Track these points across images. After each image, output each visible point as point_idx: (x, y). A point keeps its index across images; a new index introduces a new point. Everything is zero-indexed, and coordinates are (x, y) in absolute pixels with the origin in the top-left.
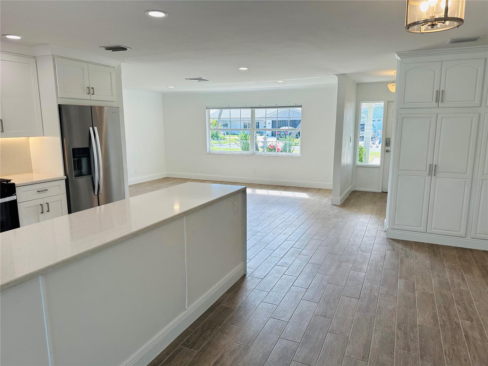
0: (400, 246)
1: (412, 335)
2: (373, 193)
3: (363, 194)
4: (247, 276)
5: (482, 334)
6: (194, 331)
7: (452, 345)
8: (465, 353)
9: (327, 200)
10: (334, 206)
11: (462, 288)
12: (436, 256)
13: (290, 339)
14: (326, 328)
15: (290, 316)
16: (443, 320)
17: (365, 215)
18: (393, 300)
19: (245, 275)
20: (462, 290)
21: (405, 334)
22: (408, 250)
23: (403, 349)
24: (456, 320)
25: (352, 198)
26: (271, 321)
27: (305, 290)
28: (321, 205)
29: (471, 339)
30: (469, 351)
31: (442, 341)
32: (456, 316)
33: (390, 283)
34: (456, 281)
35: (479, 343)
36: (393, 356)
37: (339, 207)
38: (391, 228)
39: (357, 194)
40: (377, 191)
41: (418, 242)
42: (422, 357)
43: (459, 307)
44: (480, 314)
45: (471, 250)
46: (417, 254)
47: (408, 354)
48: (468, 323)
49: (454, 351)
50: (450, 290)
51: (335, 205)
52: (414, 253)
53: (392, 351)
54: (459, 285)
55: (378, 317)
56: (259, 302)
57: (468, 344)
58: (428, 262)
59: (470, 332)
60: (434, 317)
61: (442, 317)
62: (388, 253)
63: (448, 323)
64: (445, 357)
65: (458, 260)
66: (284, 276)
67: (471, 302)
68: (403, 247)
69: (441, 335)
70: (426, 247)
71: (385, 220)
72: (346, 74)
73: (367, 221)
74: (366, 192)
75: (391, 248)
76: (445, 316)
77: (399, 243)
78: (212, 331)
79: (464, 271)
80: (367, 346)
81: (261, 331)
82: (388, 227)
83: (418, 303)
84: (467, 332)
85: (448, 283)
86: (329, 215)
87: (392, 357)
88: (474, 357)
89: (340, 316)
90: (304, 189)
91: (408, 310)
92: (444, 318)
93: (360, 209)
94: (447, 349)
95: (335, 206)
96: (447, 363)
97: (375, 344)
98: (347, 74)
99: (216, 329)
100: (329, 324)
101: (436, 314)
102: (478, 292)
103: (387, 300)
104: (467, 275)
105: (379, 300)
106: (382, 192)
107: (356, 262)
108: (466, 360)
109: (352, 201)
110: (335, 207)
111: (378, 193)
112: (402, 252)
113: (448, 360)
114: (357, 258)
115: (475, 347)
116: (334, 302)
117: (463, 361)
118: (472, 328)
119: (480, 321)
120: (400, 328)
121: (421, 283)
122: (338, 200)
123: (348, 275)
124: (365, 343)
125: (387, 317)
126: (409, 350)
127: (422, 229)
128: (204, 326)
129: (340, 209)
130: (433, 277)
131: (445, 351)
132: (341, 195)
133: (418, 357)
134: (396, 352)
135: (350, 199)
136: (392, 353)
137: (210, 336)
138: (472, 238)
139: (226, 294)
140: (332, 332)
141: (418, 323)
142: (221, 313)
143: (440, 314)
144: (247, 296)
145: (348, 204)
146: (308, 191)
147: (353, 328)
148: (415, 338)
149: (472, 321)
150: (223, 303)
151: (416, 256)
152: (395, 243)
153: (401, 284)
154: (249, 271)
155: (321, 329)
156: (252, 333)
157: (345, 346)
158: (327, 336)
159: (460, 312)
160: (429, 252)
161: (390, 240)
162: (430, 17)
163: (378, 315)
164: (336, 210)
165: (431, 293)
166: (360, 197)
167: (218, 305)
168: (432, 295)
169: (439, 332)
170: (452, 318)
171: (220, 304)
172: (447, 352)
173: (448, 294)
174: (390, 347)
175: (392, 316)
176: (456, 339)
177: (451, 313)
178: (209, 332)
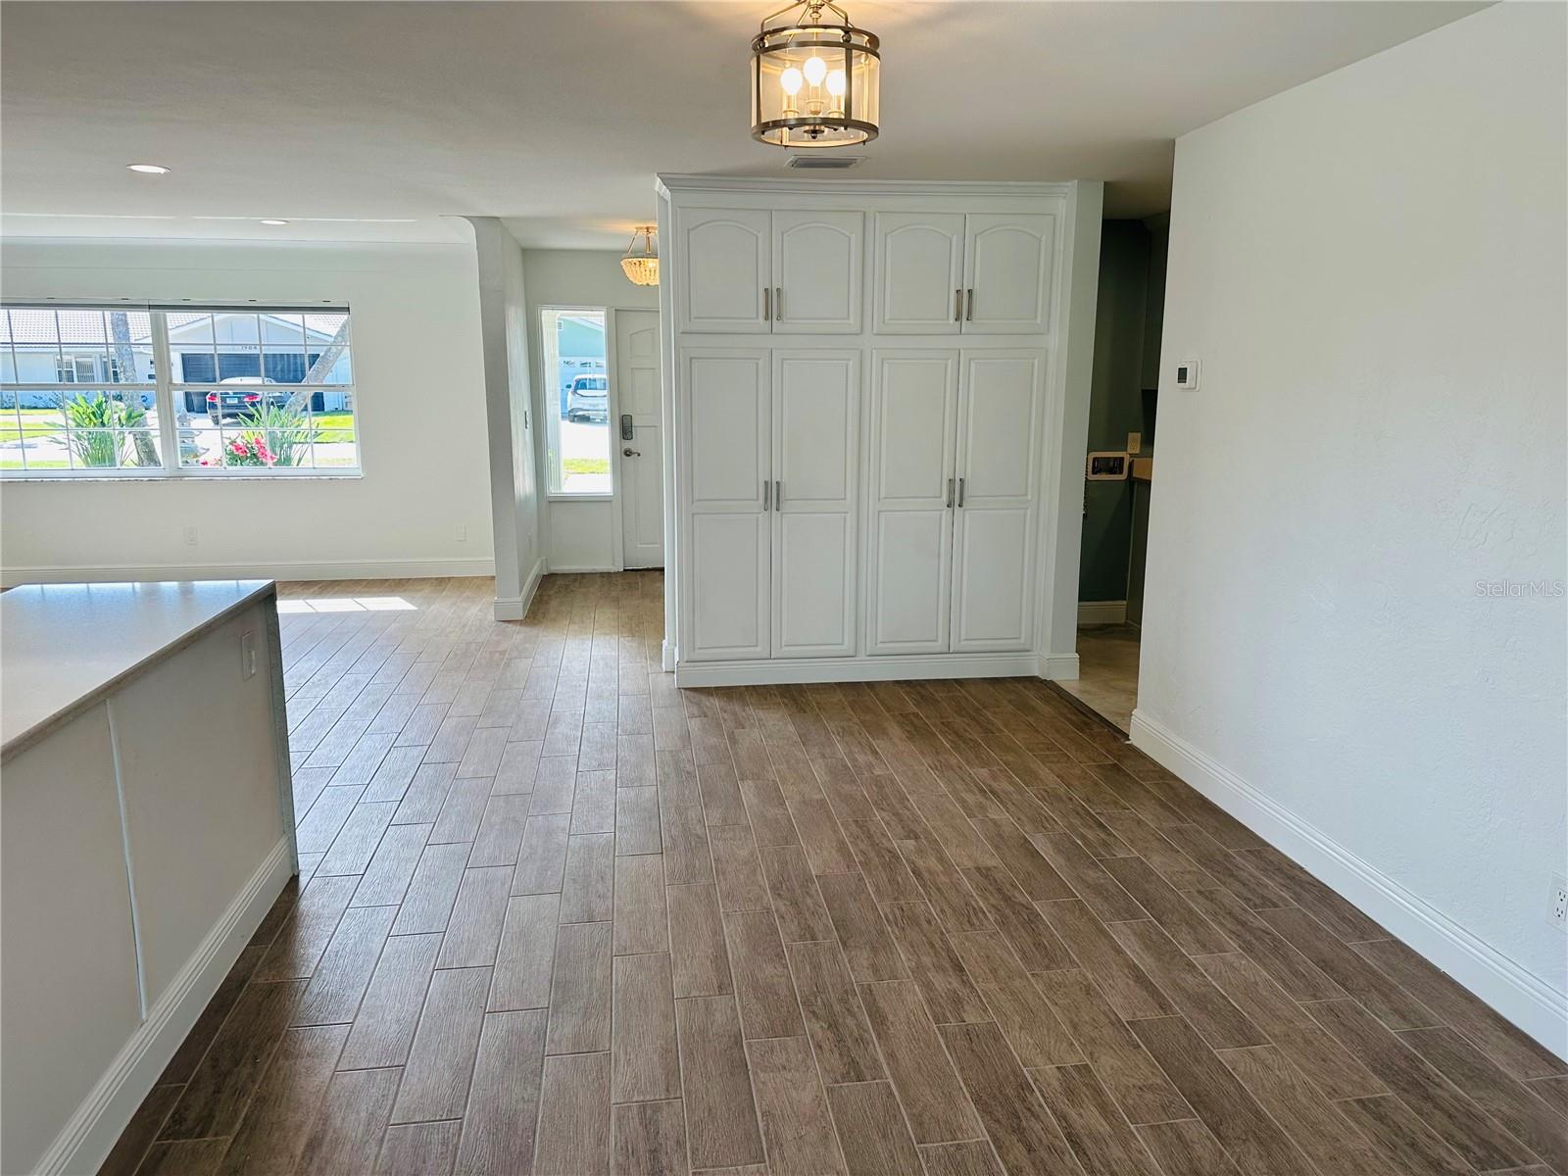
0: (716, 703)
1: (809, 901)
2: (602, 574)
3: (576, 580)
4: (303, 880)
5: (941, 860)
6: (187, 1085)
7: (895, 899)
8: (923, 907)
9: (480, 610)
10: (506, 625)
11: (877, 772)
12: (805, 712)
13: (516, 1005)
14: (605, 947)
15: (491, 949)
16: (861, 851)
17: (602, 638)
18: (743, 834)
19: (295, 879)
20: (879, 776)
21: (795, 903)
22: (737, 708)
23: (802, 938)
24: (886, 844)
25: (550, 596)
26: (439, 980)
27: (509, 870)
28: (464, 626)
29: (926, 875)
30: (930, 901)
31: (873, 895)
32: (883, 834)
33: (722, 796)
34: (861, 758)
35: (943, 878)
36: (784, 962)
37: (521, 624)
38: (685, 659)
39: (558, 583)
40: (613, 569)
41: (753, 686)
42: (844, 944)
43: (884, 814)
44: (928, 820)
45: (870, 685)
46: (761, 714)
47: (815, 945)
48: (911, 843)
49: (902, 910)
50: (854, 781)
51: (509, 622)
52: (754, 713)
53: (779, 949)
54: (870, 767)
55: (723, 883)
56: (378, 941)
57: (924, 886)
58: (791, 728)
59: (920, 863)
60: (842, 847)
61: (857, 845)
62: (694, 725)
63: (872, 854)
64: (889, 928)
65: (852, 713)
66: (429, 850)
67: (903, 799)
68: (723, 704)
69: (868, 885)
70: (775, 695)
71: (665, 643)
73: (615, 654)
74: (583, 575)
75: (696, 712)
76: (862, 841)
77: (712, 695)
78: (255, 1064)
79: (870, 734)
80: (720, 958)
81: (421, 1013)
82: (677, 659)
83: (799, 828)
84: (913, 863)
85: (846, 767)
86: (503, 653)
87: (783, 964)
88: (942, 911)
89: (629, 907)
90: (387, 584)
91: (783, 849)
92: (862, 846)
93: (583, 622)
94: (888, 910)
95: (510, 625)
96: (897, 939)
97: (736, 947)
99: (266, 1054)
100: (610, 938)
101: (844, 843)
102: (910, 773)
103: (731, 839)
104: (879, 742)
105: (712, 842)
106: (625, 570)
107: (622, 766)
108: (929, 922)
109: (554, 603)
110: (511, 627)
111: (615, 573)
112: (726, 716)
113: (897, 932)
114: (623, 754)
115: (938, 889)
116: (602, 877)
117: (925, 925)
118: (920, 852)
119: (931, 833)
120: (779, 895)
121: (792, 781)
122: (517, 602)
123: (614, 801)
124: (712, 953)
125: (741, 877)
126: (813, 938)
127: (760, 650)
128: (217, 1060)
129: (523, 629)
130: (812, 760)
131: (886, 915)
132: (521, 590)
133: (836, 946)
134: (788, 951)
135: (546, 598)
136: (780, 956)
137: (254, 1082)
138: (869, 656)
139: (253, 947)
140: (624, 952)
141: (813, 873)
142: (260, 1005)
143: (852, 840)
144: (330, 933)
145: (544, 613)
146: (405, 591)
147: (672, 928)
148: (817, 907)
149: (917, 838)
150: (257, 976)
151: (760, 720)
152: (703, 698)
153: (748, 792)
154: (306, 864)
155: (592, 956)
156: (395, 1027)
157: (669, 975)
158: (614, 966)
159: (887, 823)
160: (786, 705)
161: (688, 692)
163: (721, 877)
164: (519, 635)
165: (818, 797)
166: (572, 591)
167: (241, 986)
168: (822, 802)
169: (861, 879)
170: (877, 841)
171: (244, 981)
172: (891, 917)
173: (853, 792)
174: (773, 944)
175: (754, 872)
176: (898, 883)
177: (872, 832)
178: (245, 1072)
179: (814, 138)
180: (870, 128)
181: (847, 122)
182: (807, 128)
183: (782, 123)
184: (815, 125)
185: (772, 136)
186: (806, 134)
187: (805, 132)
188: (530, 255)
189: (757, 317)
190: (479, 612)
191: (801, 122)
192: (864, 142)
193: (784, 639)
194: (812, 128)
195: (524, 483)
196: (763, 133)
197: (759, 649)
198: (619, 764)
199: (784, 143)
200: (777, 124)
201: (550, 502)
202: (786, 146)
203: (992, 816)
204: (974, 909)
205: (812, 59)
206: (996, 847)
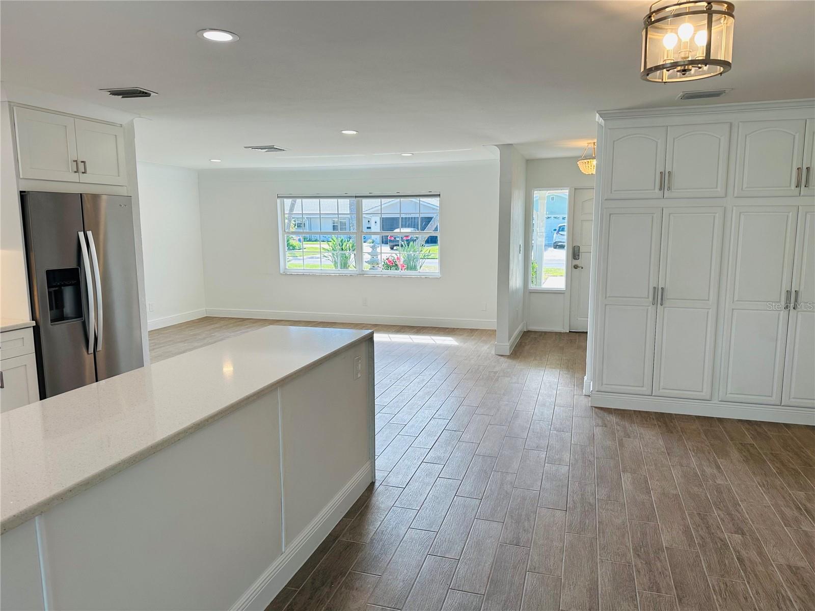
0: (613, 419)
1: (659, 564)
2: (556, 333)
3: (540, 335)
4: (377, 484)
5: (761, 554)
6: (299, 590)
7: (722, 576)
8: (743, 587)
9: (488, 348)
10: (499, 357)
11: (719, 481)
12: (672, 432)
13: (467, 588)
14: (523, 564)
15: (459, 549)
16: (700, 536)
17: (550, 370)
18: (619, 509)
19: (373, 484)
20: (719, 484)
21: (648, 563)
22: (627, 425)
23: (650, 589)
24: (720, 534)
25: (526, 343)
26: (430, 560)
27: (478, 502)
28: (479, 356)
29: (747, 563)
30: (749, 583)
31: (705, 570)
32: (718, 527)
33: (610, 480)
34: (709, 471)
35: (761, 568)
36: (636, 603)
37: (508, 358)
38: (596, 390)
39: (532, 336)
40: (563, 331)
41: (639, 411)
42: (680, 600)
43: (720, 512)
44: (753, 522)
45: (720, 420)
46: (642, 430)
47: (659, 596)
48: (738, 537)
49: (727, 585)
50: (701, 486)
51: (502, 356)
52: (636, 429)
53: (634, 594)
54: (714, 477)
55: (602, 539)
56: (403, 529)
57: (745, 571)
58: (661, 442)
59: (743, 553)
60: (687, 531)
61: (698, 531)
62: (598, 431)
63: (708, 540)
64: (715, 597)
65: (705, 438)
66: (439, 481)
67: (736, 504)
68: (618, 420)
69: (703, 561)
70: (653, 419)
71: (586, 378)
72: (512, 144)
73: (556, 380)
74: (545, 333)
75: (600, 423)
76: (702, 529)
77: (612, 414)
78: (331, 587)
79: (716, 454)
80: (593, 590)
81: (416, 579)
82: (591, 389)
83: (658, 511)
84: (739, 553)
85: (696, 474)
86: (496, 373)
87: (635, 605)
88: (757, 593)
89: (542, 542)
90: (447, 330)
91: (645, 523)
92: (702, 533)
93: (541, 360)
94: (715, 583)
95: (502, 358)
96: (720, 606)
97: (605, 586)
98: (515, 144)
99: (337, 583)
100: (527, 558)
101: (688, 527)
102: (743, 486)
103: (611, 510)
104: (722, 460)
105: (598, 509)
106: (570, 332)
107: (550, 450)
108: (746, 599)
109: (527, 348)
110: (502, 359)
111: (564, 333)
112: (619, 428)
113: (720, 601)
114: (552, 443)
115: (756, 575)
116: (528, 518)
117: (742, 600)
118: (745, 545)
119: (754, 533)
120: (638, 555)
121: (657, 478)
122: (506, 346)
123: (542, 471)
124: (589, 585)
125: (615, 538)
126: (658, 591)
127: (646, 390)
128: (315, 579)
129: (510, 361)
130: (673, 466)
131: (713, 586)
132: (509, 339)
133: (674, 601)
134: (639, 596)
135: (523, 344)
136: (634, 598)
137: (328, 598)
138: (720, 401)
139: (345, 519)
140: (533, 570)
141: (664, 545)
142: (341, 553)
143: (694, 527)
144: (382, 519)
145: (521, 353)
146: (455, 334)
147: (566, 561)
148: (663, 569)
149: (743, 534)
150: (343, 536)
151: (641, 434)
152: (606, 414)
153: (626, 480)
154: (379, 475)
155: (515, 568)
156: (401, 583)
157: (559, 592)
158: (527, 577)
159: (722, 520)
160: (660, 426)
161: (597, 410)
162: (682, 58)
163: (601, 534)
164: (505, 363)
165: (675, 492)
166: (538, 341)
167: (335, 540)
168: (677, 496)
169: (698, 556)
170: (713, 531)
171: (337, 538)
172: (717, 588)
173: (699, 493)
174: (629, 588)
175: (623, 536)
176: (725, 565)
177: (710, 524)
178: (326, 590)
179: (684, 74)
180: (725, 64)
181: (707, 61)
182: (679, 68)
183: (661, 67)
184: (684, 65)
185: (655, 76)
186: (678, 73)
187: (678, 71)
188: (530, 163)
189: (654, 189)
190: (486, 349)
191: (674, 65)
192: (721, 74)
193: (662, 384)
194: (683, 68)
195: (516, 281)
196: (648, 75)
197: (644, 389)
198: (549, 449)
199: (664, 81)
200: (658, 68)
201: (530, 293)
202: (665, 82)
203: (804, 528)
204: (783, 596)
205: (685, 24)
206: (806, 552)
